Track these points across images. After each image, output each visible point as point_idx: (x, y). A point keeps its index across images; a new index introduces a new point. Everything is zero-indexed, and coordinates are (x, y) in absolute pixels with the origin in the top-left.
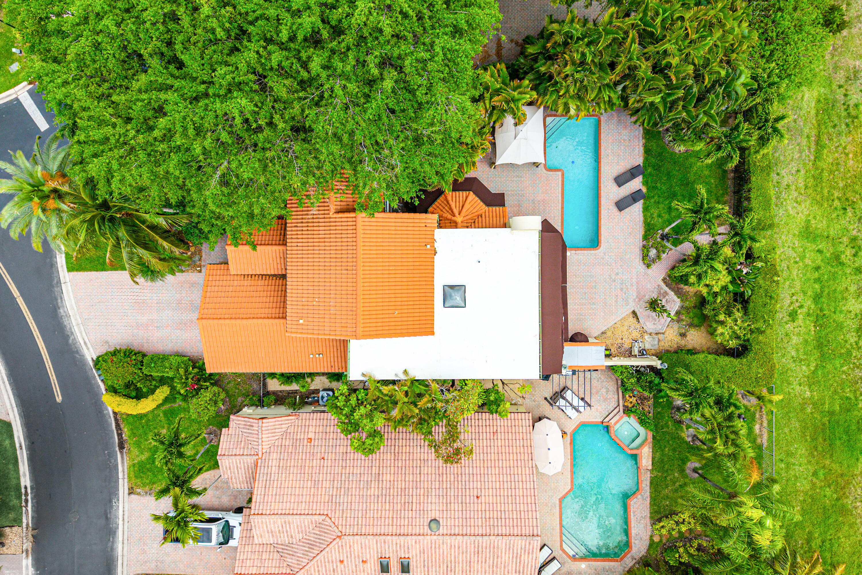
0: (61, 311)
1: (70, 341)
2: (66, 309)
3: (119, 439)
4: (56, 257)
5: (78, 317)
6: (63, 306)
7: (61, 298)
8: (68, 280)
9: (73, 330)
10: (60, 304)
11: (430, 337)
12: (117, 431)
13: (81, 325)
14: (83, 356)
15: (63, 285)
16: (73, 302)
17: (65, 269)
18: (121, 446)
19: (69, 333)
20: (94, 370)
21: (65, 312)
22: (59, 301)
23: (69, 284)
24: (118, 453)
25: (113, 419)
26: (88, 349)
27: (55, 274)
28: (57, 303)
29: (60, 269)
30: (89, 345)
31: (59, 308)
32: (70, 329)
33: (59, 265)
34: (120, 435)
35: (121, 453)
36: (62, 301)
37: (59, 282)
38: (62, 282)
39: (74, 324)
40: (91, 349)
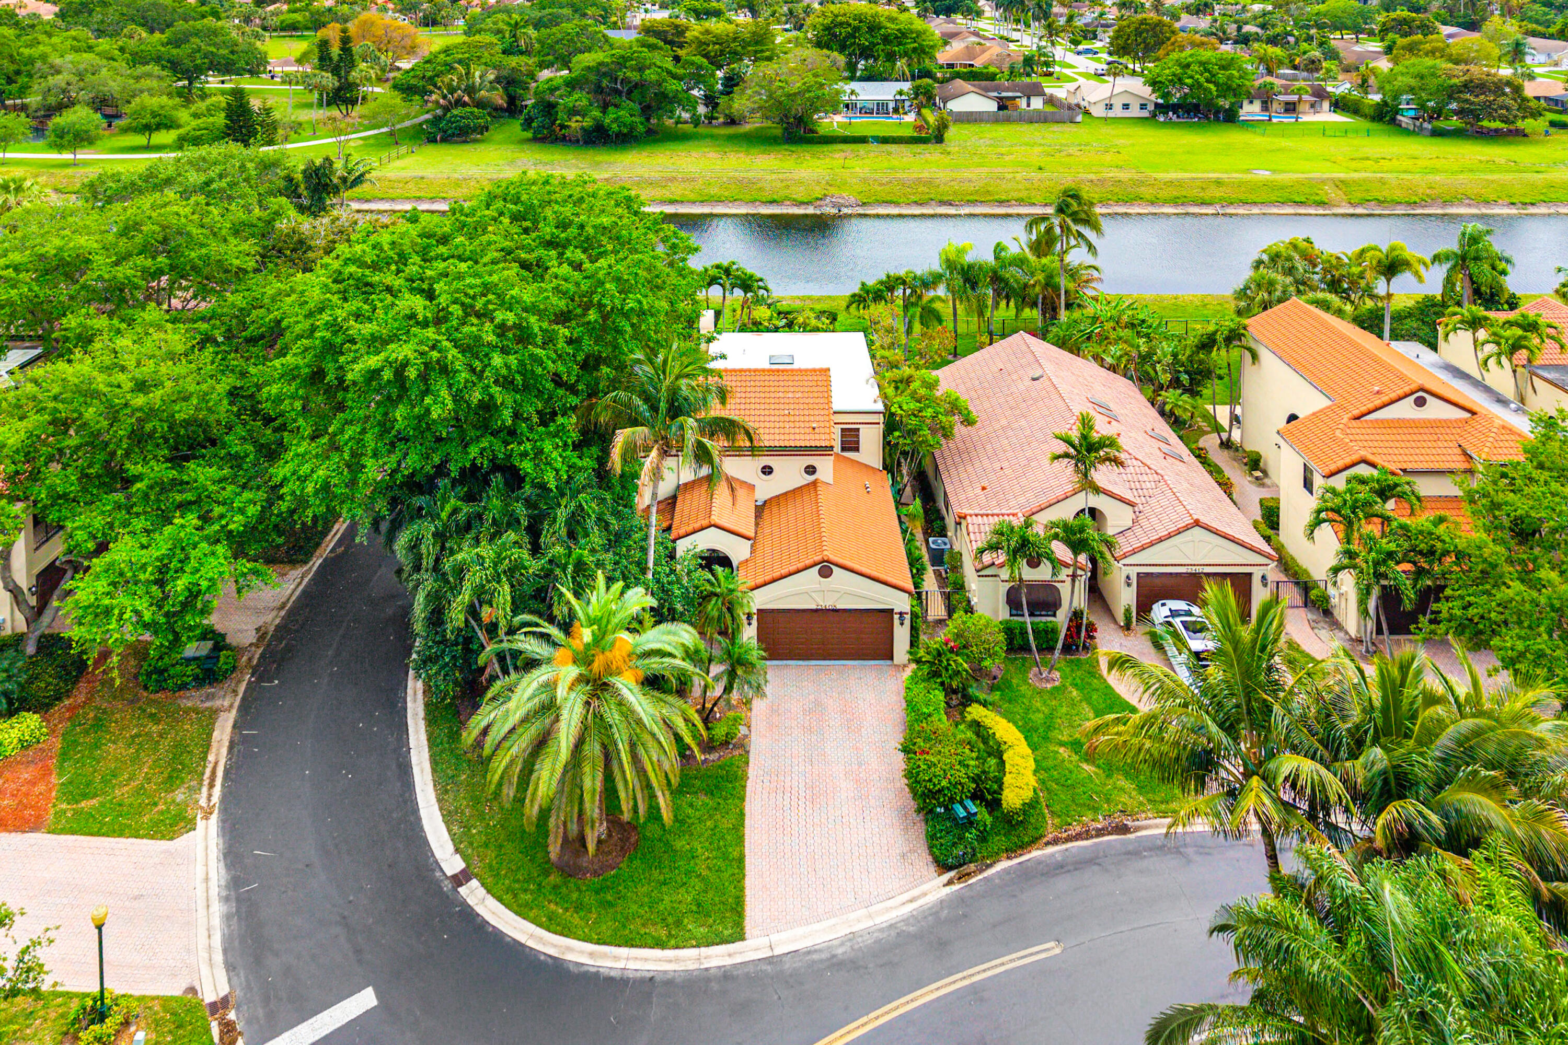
0: (840, 951)
1: (911, 929)
2: (835, 942)
3: (1110, 834)
4: (707, 969)
5: (852, 916)
6: (829, 948)
7: (809, 953)
8: (764, 941)
9: (884, 925)
10: (824, 956)
11: (832, 373)
12: (1092, 837)
13: (872, 909)
14: (942, 902)
15: (777, 952)
16: (817, 926)
17: (738, 945)
18: (1124, 829)
19: (893, 933)
20: (970, 882)
21: (842, 944)
22: (815, 957)
23: (774, 938)
24: (1139, 834)
25: (1069, 845)
26: (925, 894)
27: (751, 969)
28: (821, 961)
29: (738, 959)
30: (915, 892)
31: (834, 956)
32: (881, 930)
33: (728, 962)
34: (1100, 833)
35: (1137, 829)
36: (816, 951)
37: (769, 960)
38: (770, 954)
39: (871, 923)
40: (925, 887)
